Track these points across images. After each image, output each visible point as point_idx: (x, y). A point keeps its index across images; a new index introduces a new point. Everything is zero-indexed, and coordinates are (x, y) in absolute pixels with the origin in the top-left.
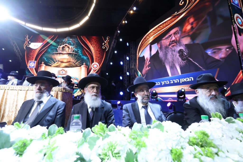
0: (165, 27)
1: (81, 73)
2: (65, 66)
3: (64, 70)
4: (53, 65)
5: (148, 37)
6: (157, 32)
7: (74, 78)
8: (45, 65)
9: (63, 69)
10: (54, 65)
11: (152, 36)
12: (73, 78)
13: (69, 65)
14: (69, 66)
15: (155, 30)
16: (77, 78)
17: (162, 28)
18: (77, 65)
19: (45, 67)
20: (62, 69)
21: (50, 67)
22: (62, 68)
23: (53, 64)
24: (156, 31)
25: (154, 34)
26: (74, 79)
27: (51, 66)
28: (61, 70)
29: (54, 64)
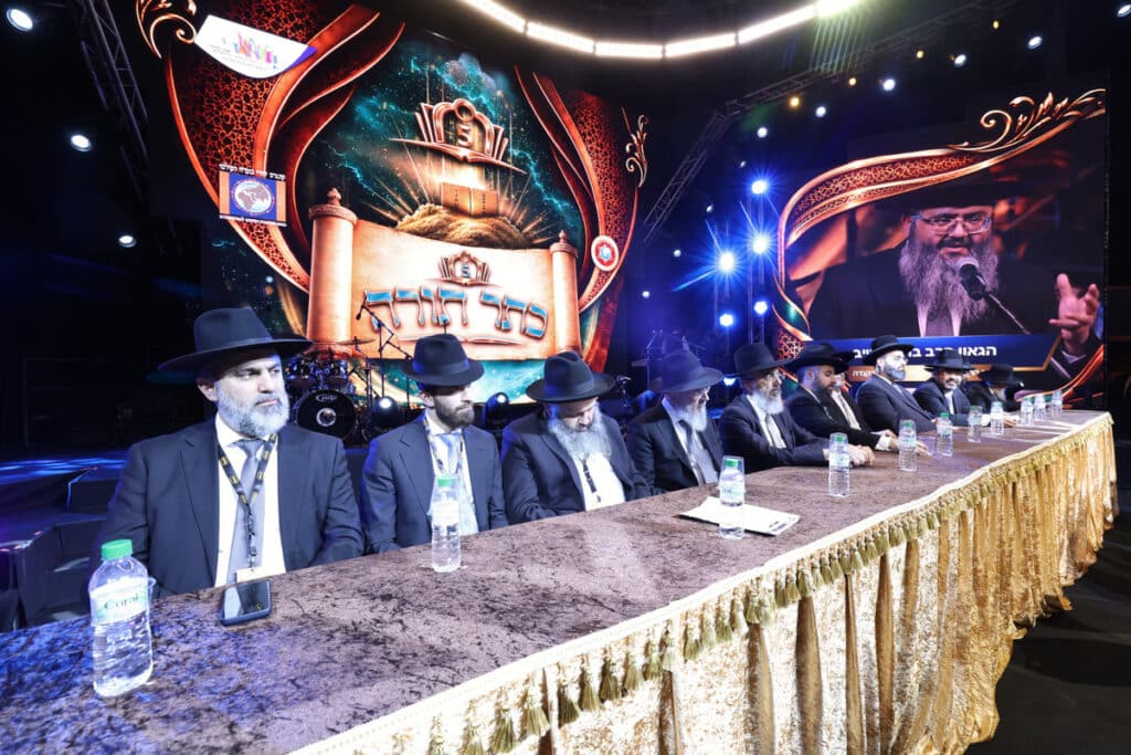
0: (921, 176)
1: (552, 285)
2: (476, 238)
3: (473, 261)
4: (405, 220)
5: (839, 185)
6: (883, 179)
7: (525, 310)
8: (353, 216)
9: (464, 254)
10: (412, 221)
11: (860, 186)
12: (523, 305)
13: (497, 235)
14: (495, 238)
15: (875, 171)
16: (538, 310)
17: (906, 173)
18: (531, 240)
19: (355, 227)
20: (458, 249)
21: (387, 231)
22: (463, 244)
23: (407, 217)
24: (882, 176)
25: (869, 184)
26: (527, 311)
27: (392, 224)
28: (458, 259)
29: (414, 216)
